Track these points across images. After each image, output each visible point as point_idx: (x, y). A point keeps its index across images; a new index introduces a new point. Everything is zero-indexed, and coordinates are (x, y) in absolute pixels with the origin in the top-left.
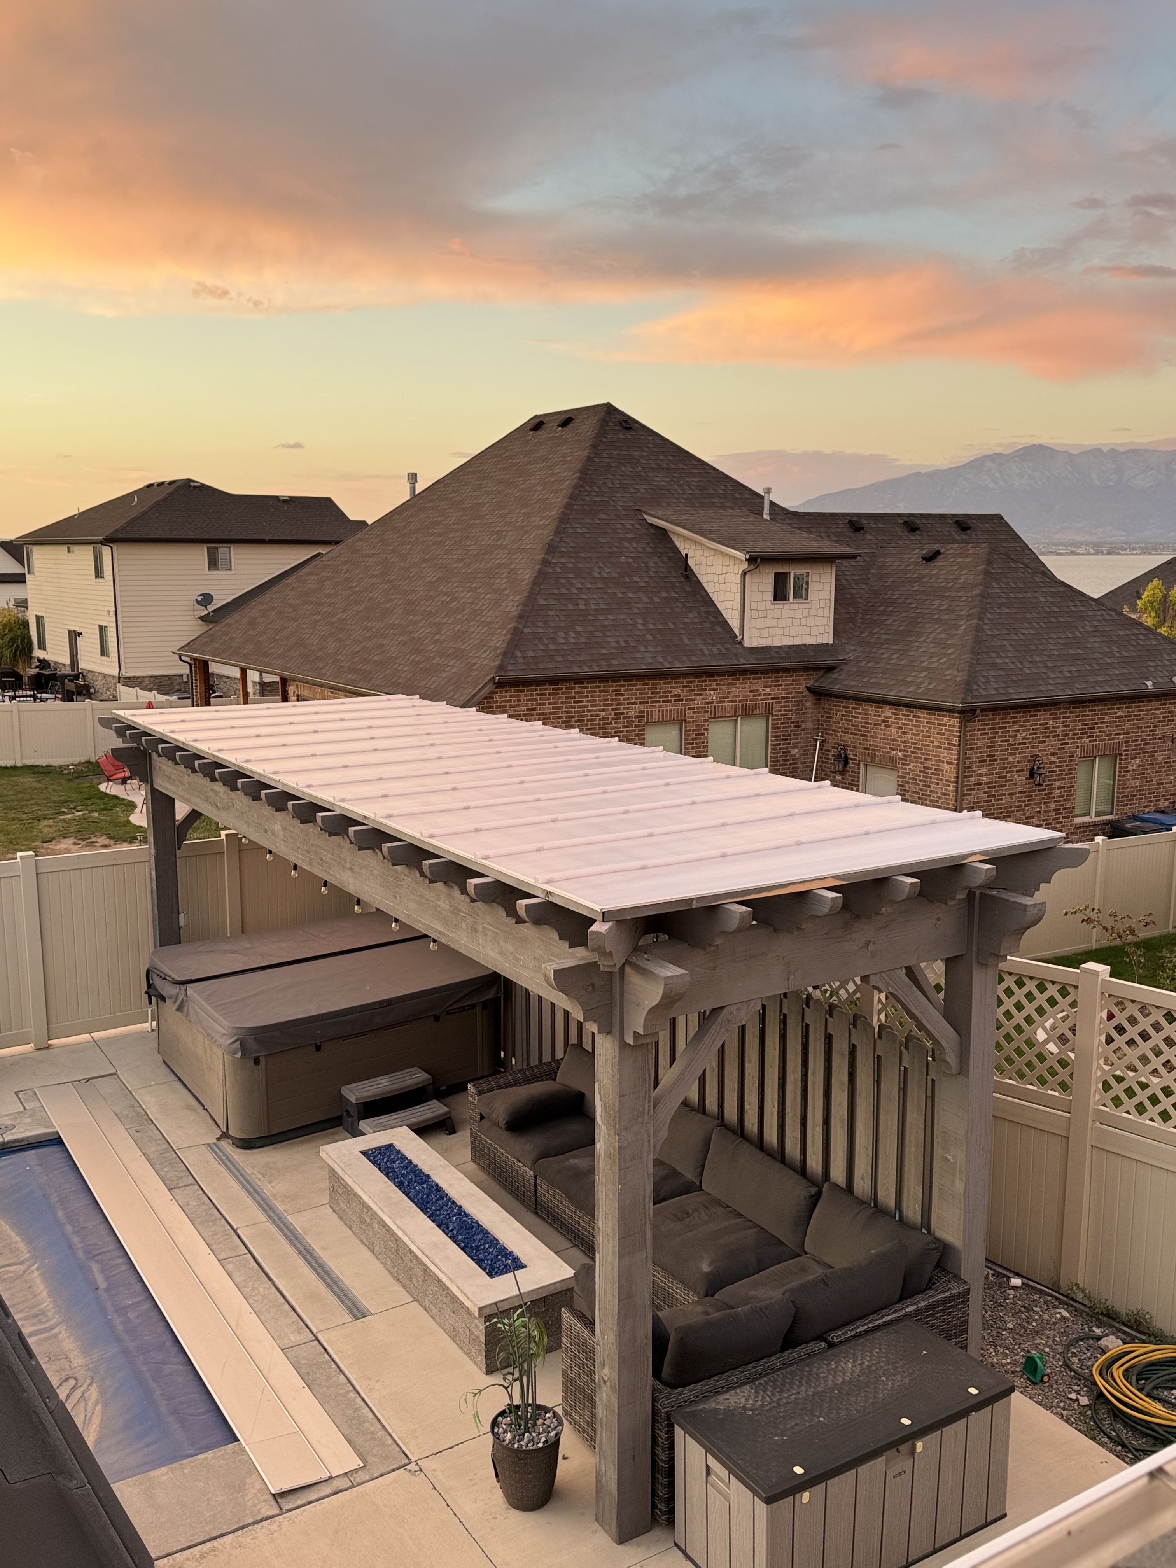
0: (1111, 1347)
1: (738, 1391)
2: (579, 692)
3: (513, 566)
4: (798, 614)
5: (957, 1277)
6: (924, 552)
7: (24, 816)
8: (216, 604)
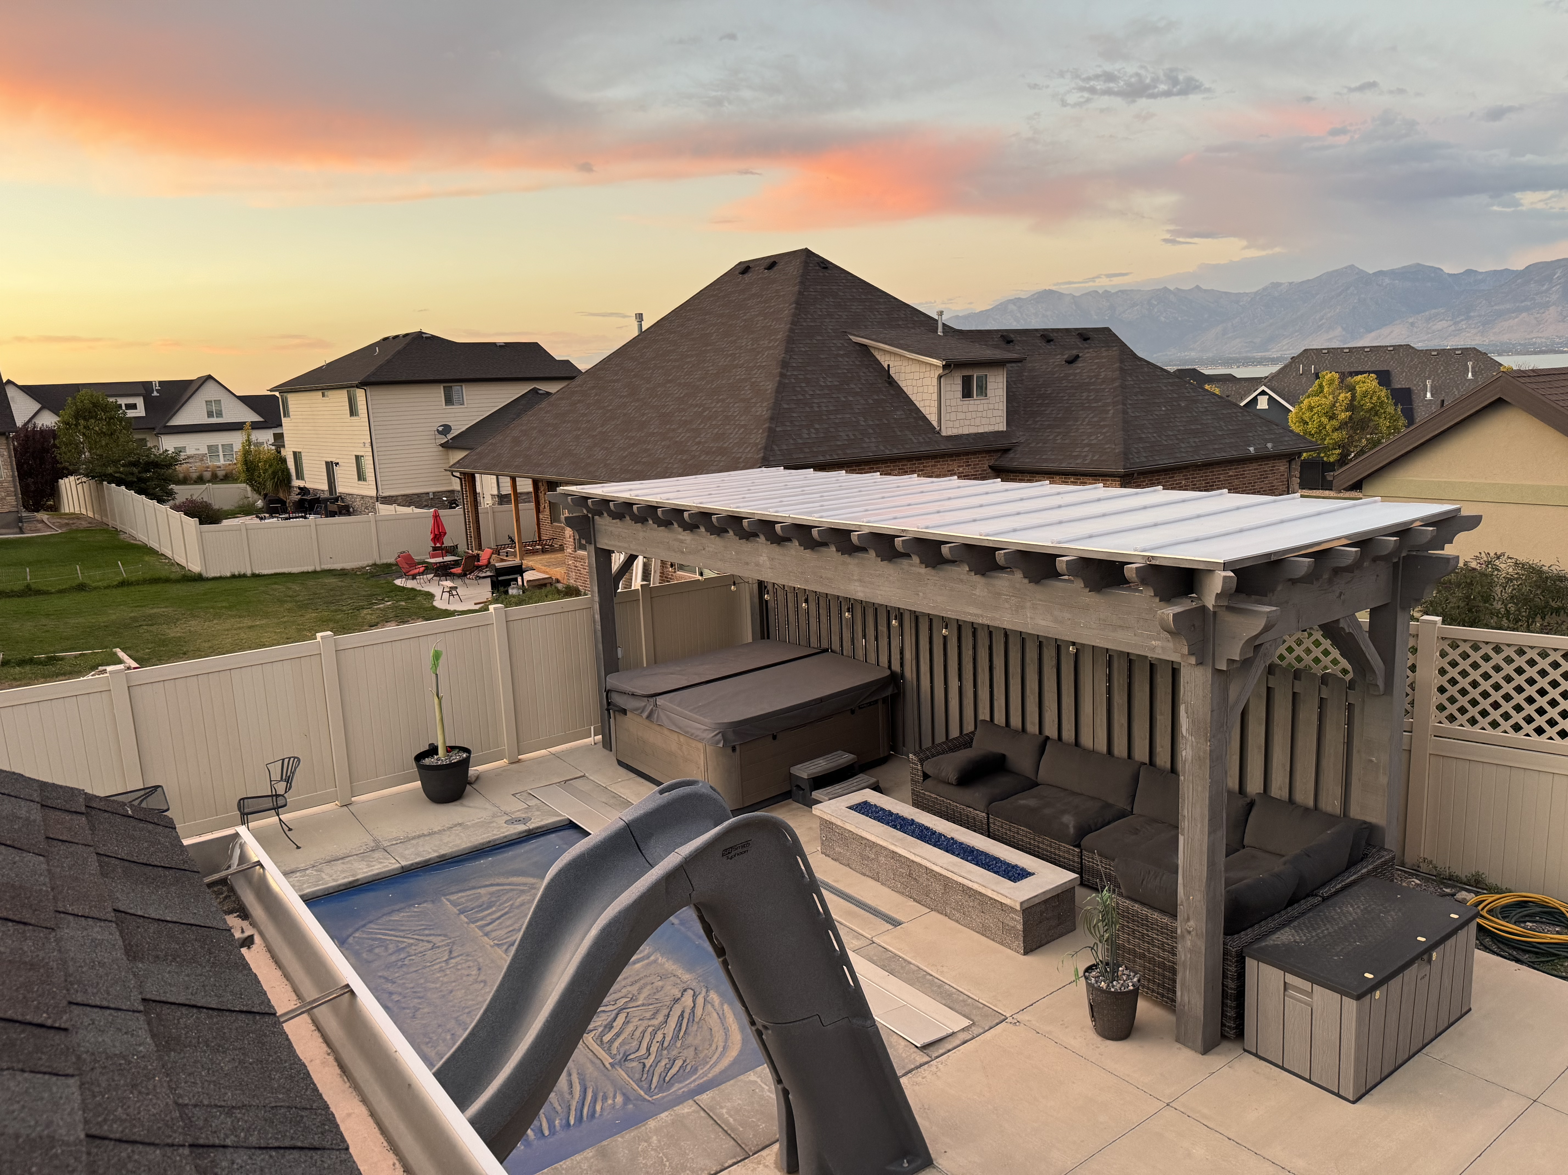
0: (1466, 898)
1: (1282, 932)
3: (754, 380)
4: (980, 408)
5: (1383, 847)
6: (1066, 357)
8: (454, 433)
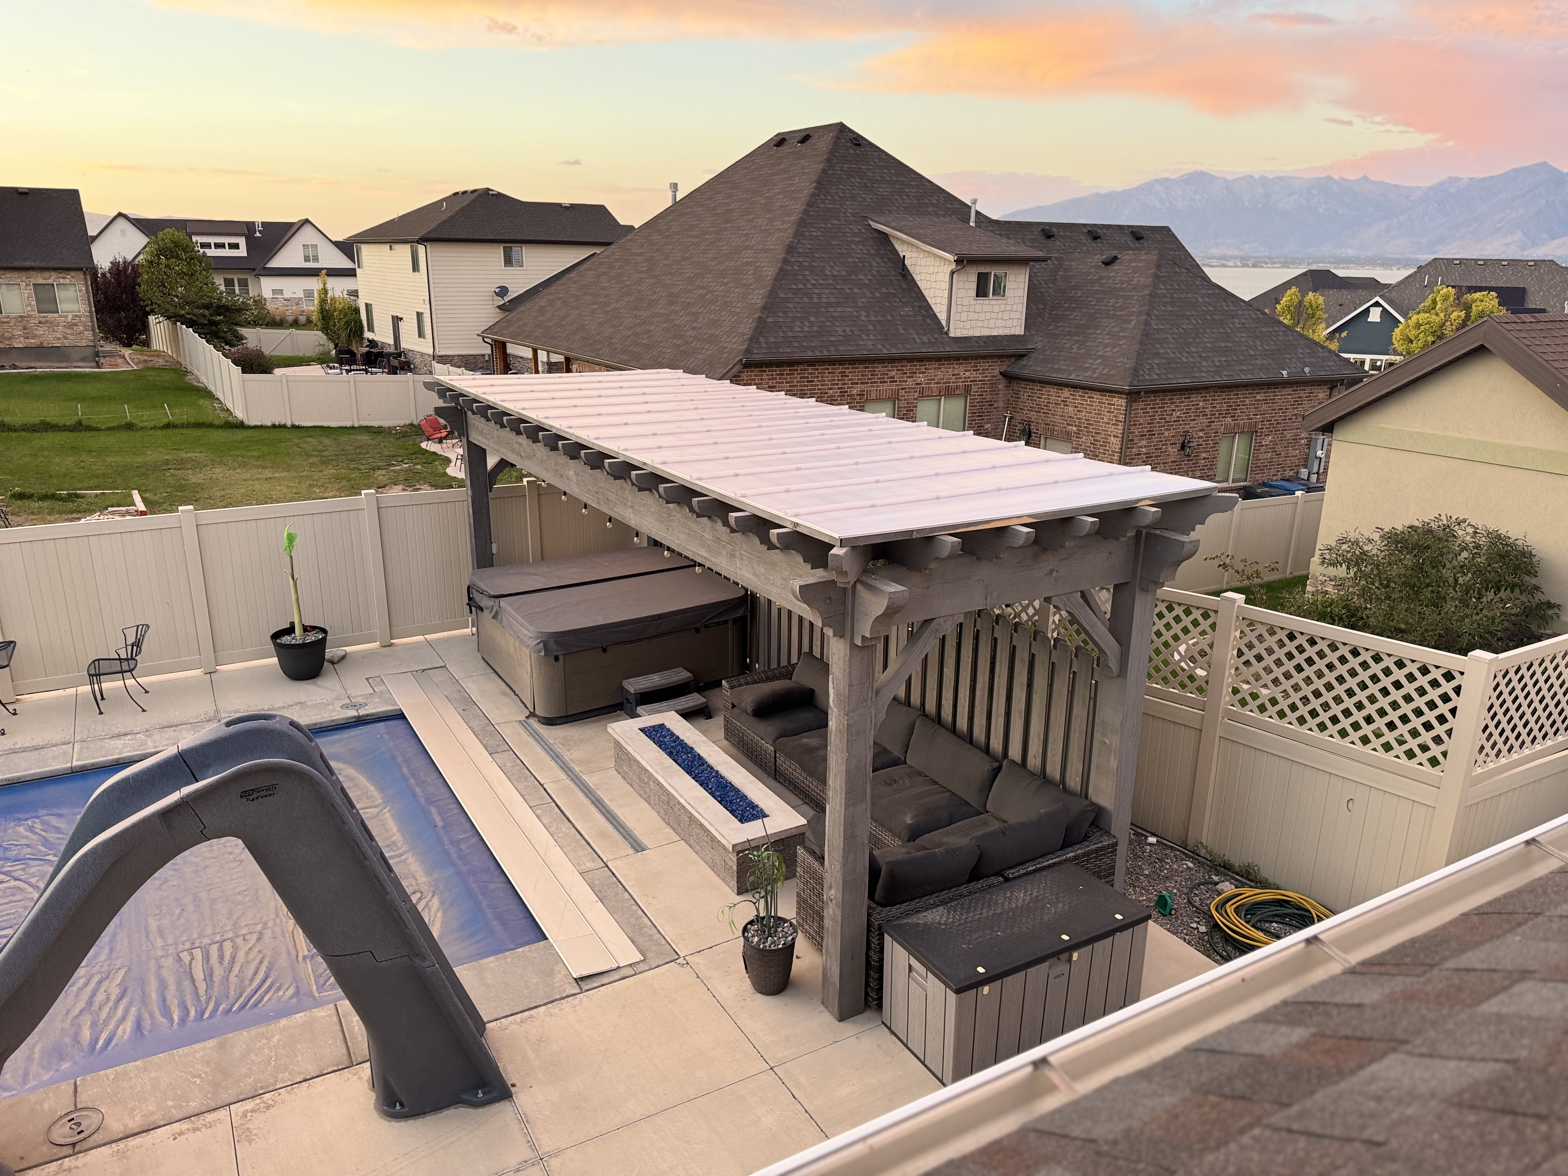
0: (1225, 890)
1: (934, 910)
2: (811, 373)
3: (758, 264)
4: (996, 309)
5: (1108, 833)
6: (1104, 257)
7: (362, 467)
8: (511, 296)
